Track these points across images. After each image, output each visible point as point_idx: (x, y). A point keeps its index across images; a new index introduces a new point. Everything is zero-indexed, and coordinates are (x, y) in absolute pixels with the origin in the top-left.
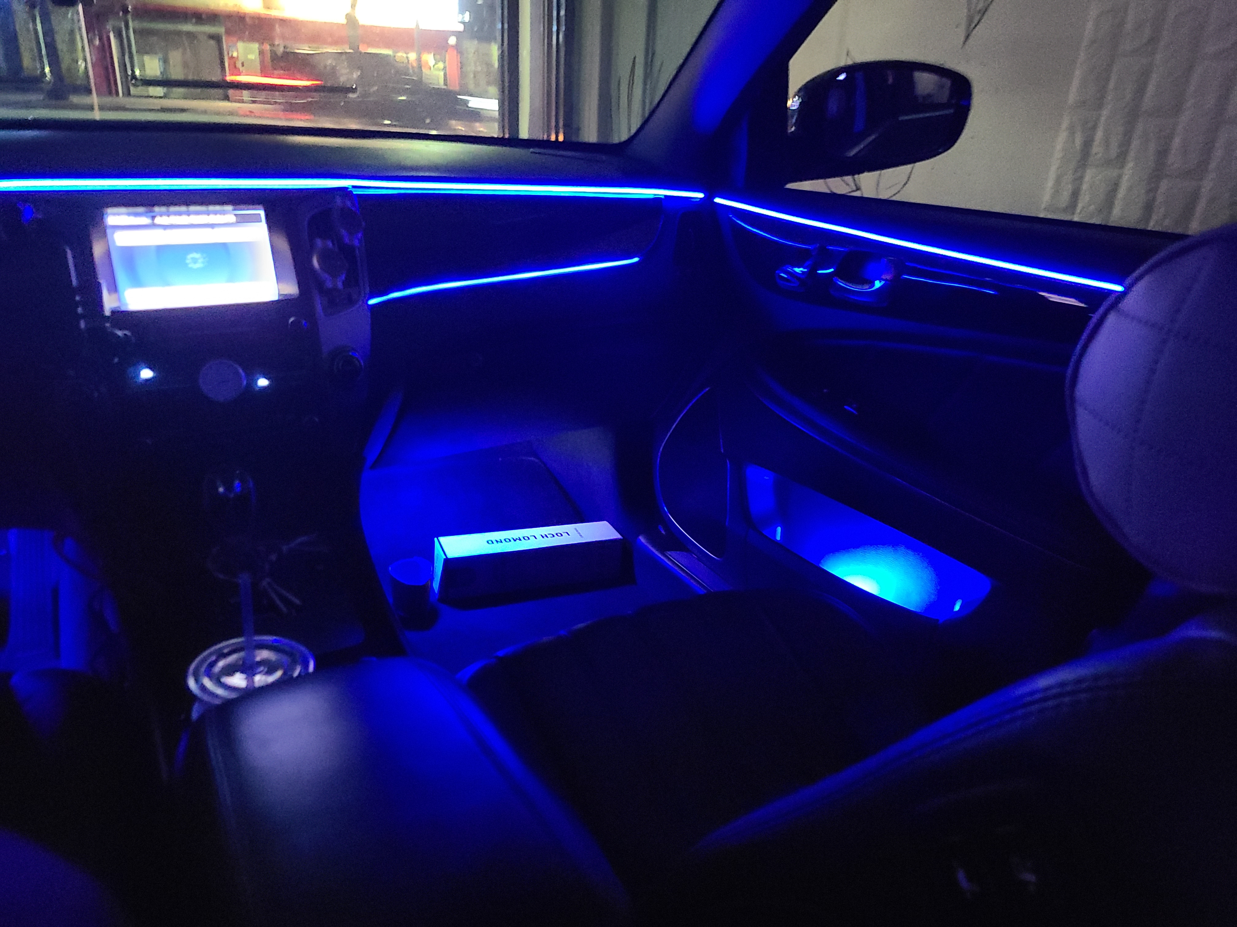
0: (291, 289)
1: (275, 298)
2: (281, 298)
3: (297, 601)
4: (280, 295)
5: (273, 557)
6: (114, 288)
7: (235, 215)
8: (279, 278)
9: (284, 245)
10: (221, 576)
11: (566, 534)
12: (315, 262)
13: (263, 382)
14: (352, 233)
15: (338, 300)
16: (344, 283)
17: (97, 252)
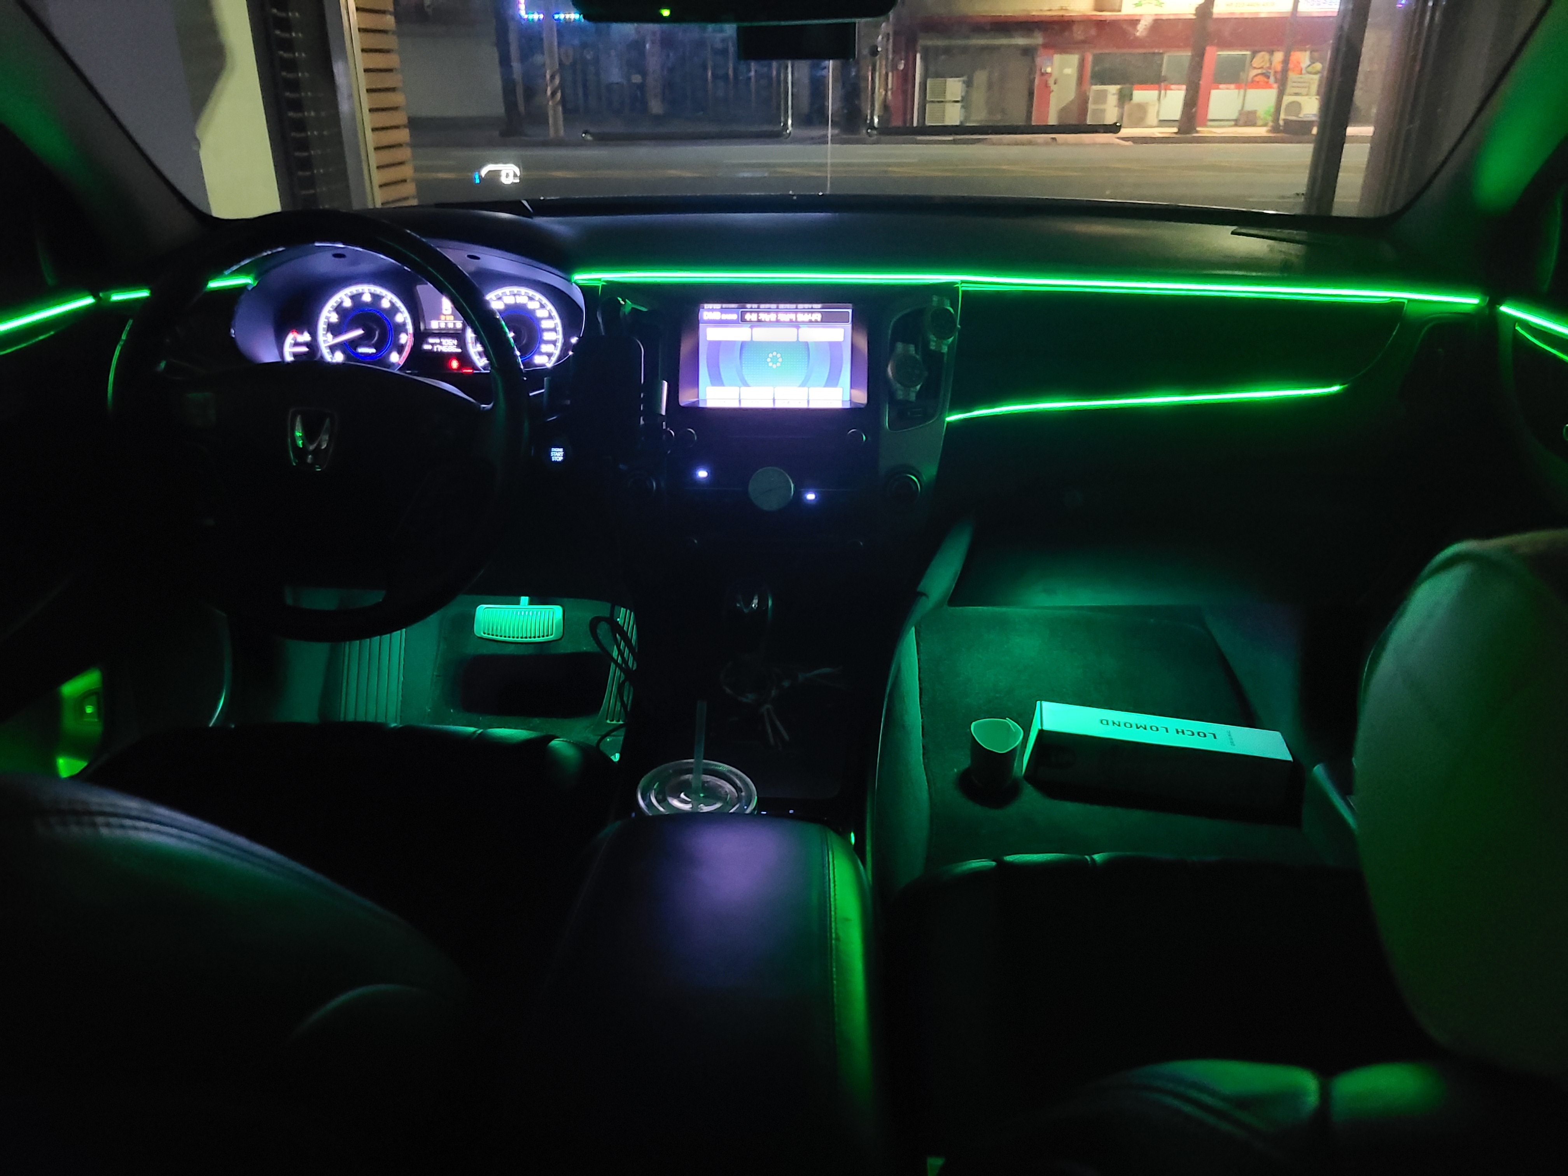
0: (861, 397)
1: (848, 406)
2: (853, 406)
3: (786, 737)
4: (850, 403)
6: (694, 386)
7: (822, 313)
8: (852, 384)
11: (1212, 735)
12: (890, 370)
14: (942, 336)
15: (909, 413)
16: (919, 394)
17: (685, 348)
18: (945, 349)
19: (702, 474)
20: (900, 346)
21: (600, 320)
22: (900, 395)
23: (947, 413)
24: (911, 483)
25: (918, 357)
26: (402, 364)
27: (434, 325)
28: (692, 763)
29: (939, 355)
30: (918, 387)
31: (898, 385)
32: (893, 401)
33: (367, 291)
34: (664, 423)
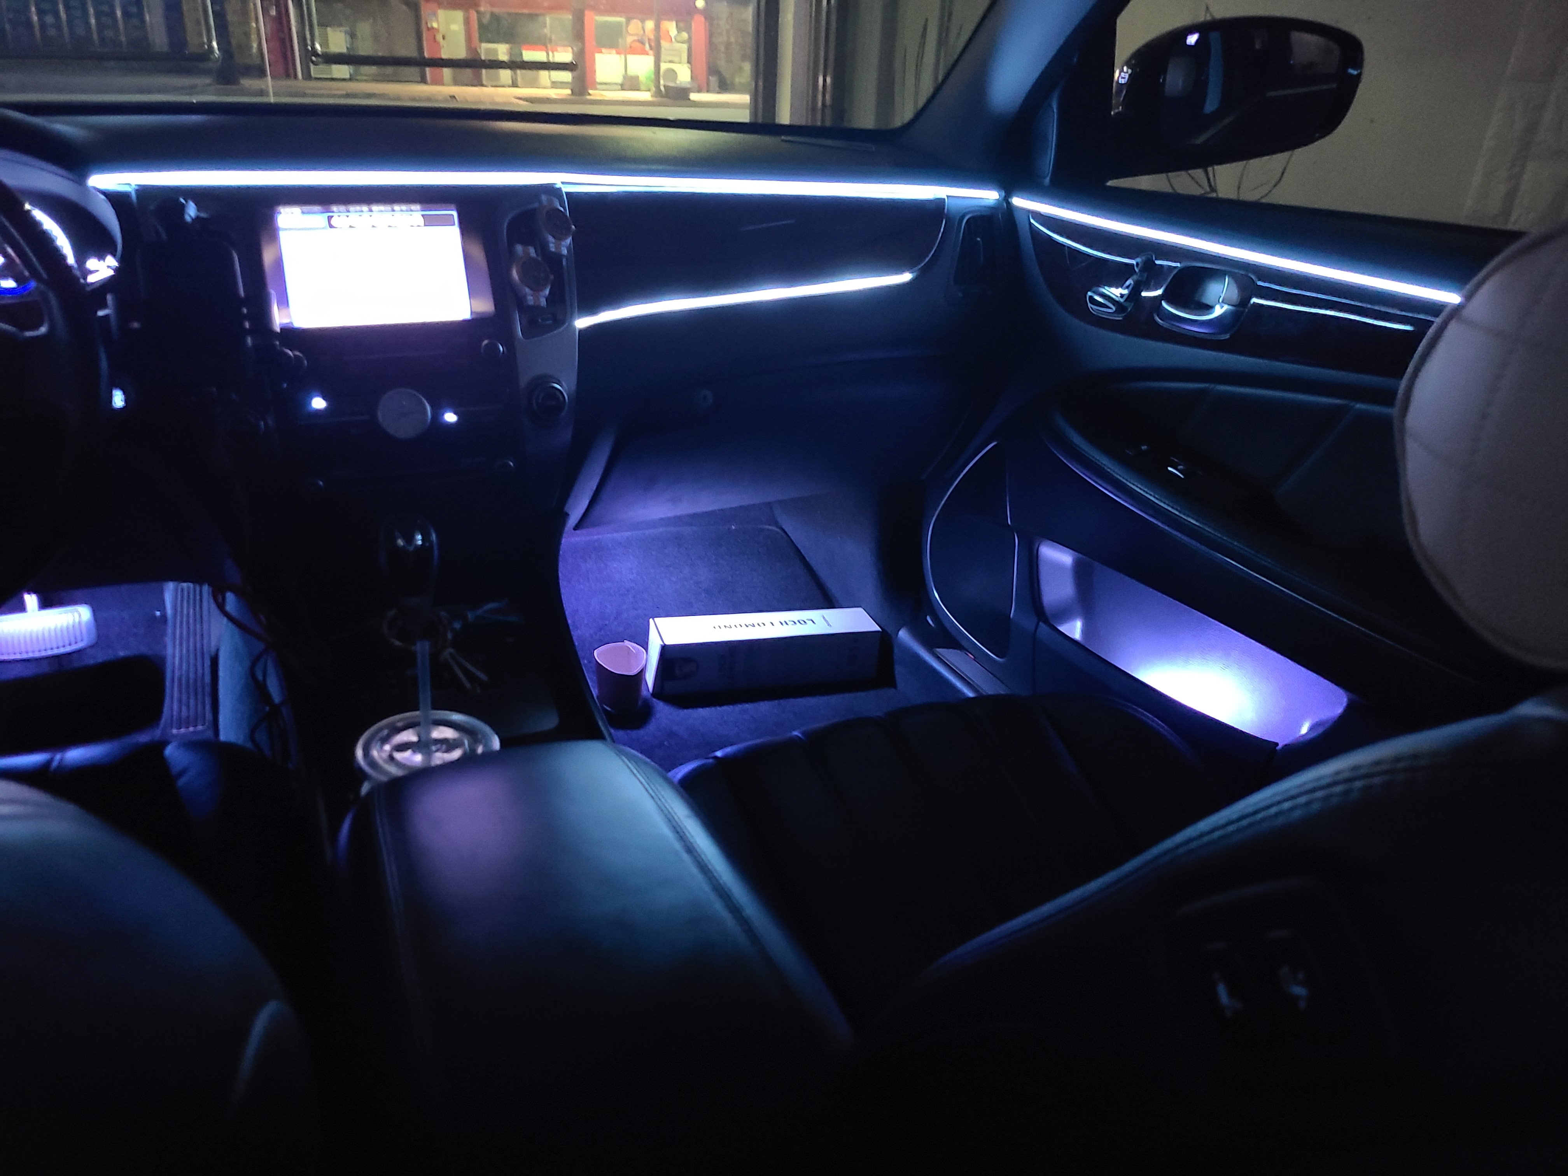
0: (486, 306)
1: (467, 316)
2: (474, 316)
3: (483, 677)
4: (472, 313)
5: (457, 625)
6: (284, 302)
7: (423, 216)
8: (473, 292)
9: (479, 254)
10: (397, 643)
11: (811, 621)
12: (515, 274)
13: (450, 417)
14: (559, 238)
15: (540, 320)
16: (548, 299)
17: (268, 257)
18: (565, 252)
19: (318, 403)
20: (519, 248)
21: (159, 226)
22: (530, 300)
23: (577, 317)
24: (558, 393)
25: (540, 259)
28: (413, 717)
29: (559, 256)
30: (547, 292)
31: (527, 290)
32: (523, 308)
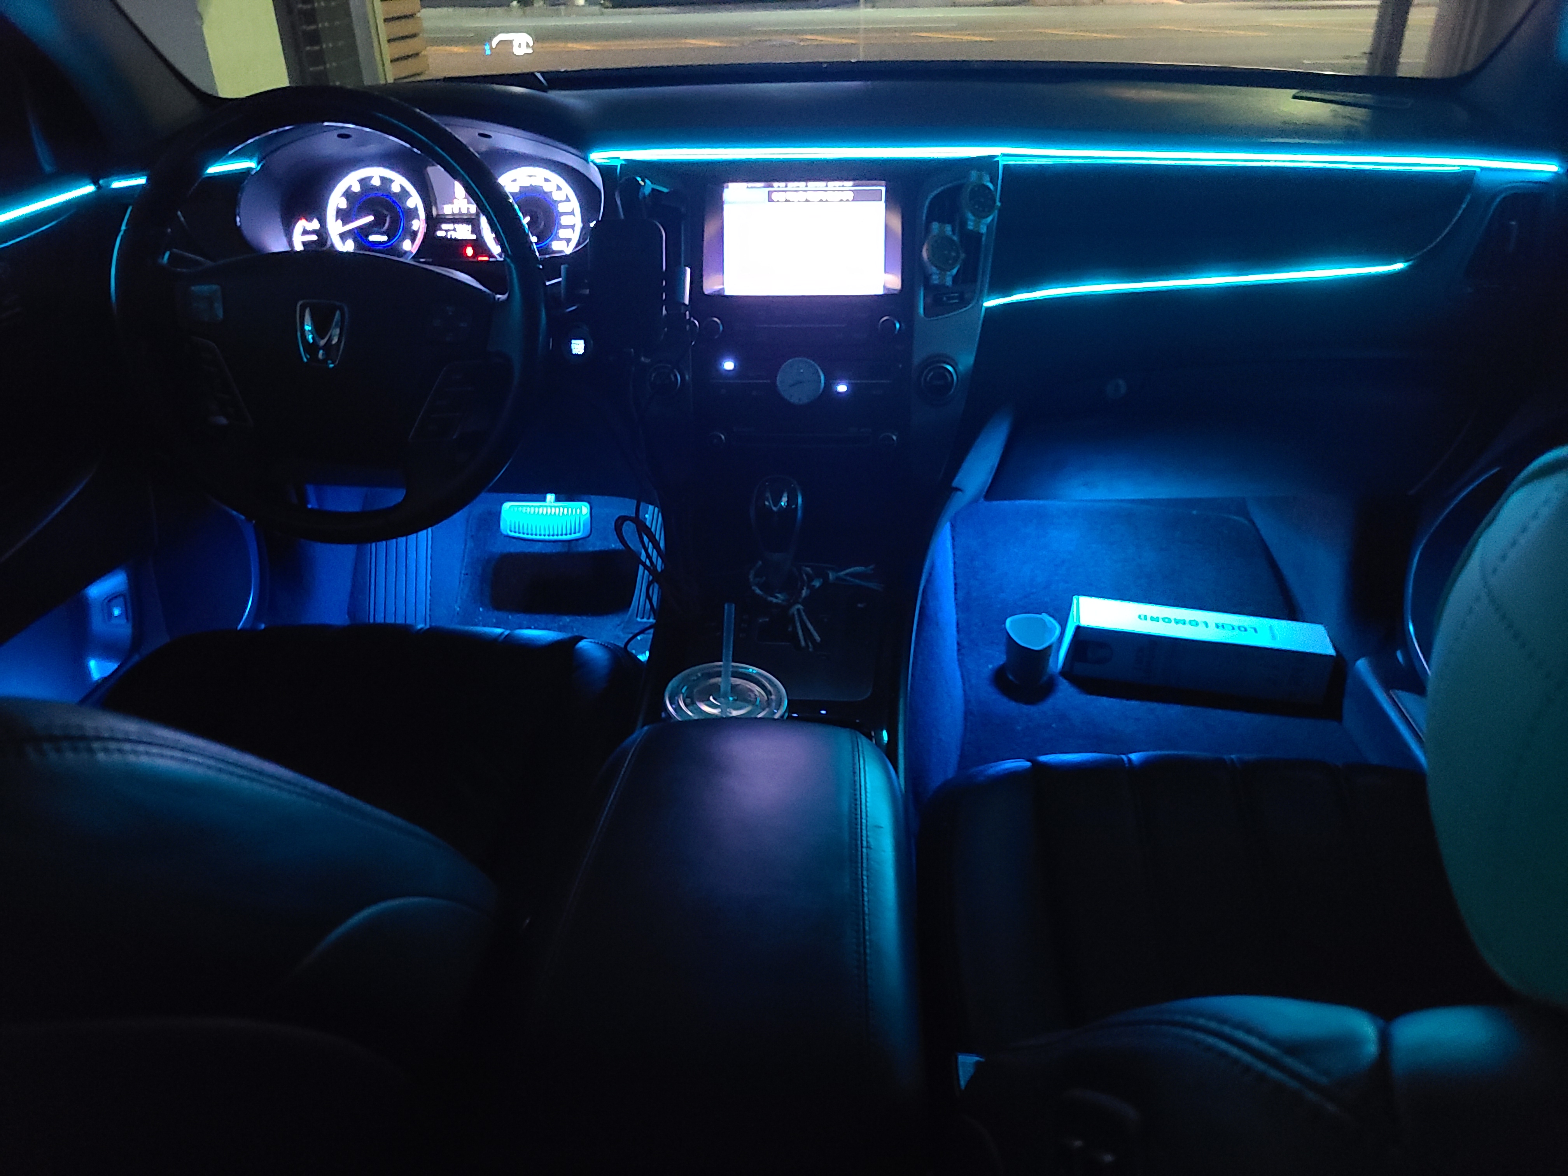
0: (894, 282)
1: (880, 291)
2: (886, 292)
3: (817, 637)
4: (884, 288)
6: (718, 268)
7: (853, 191)
8: (886, 269)
9: (899, 229)
11: (1253, 630)
12: (925, 253)
14: (980, 215)
15: (945, 299)
16: (955, 279)
17: (709, 230)
19: (729, 365)
20: (935, 226)
21: (619, 202)
22: (935, 280)
23: (984, 298)
24: (948, 375)
25: (955, 238)
26: (414, 252)
27: (447, 210)
28: (720, 666)
29: (978, 235)
30: (955, 271)
31: (934, 269)
32: (928, 286)
33: (376, 174)
34: (687, 313)
